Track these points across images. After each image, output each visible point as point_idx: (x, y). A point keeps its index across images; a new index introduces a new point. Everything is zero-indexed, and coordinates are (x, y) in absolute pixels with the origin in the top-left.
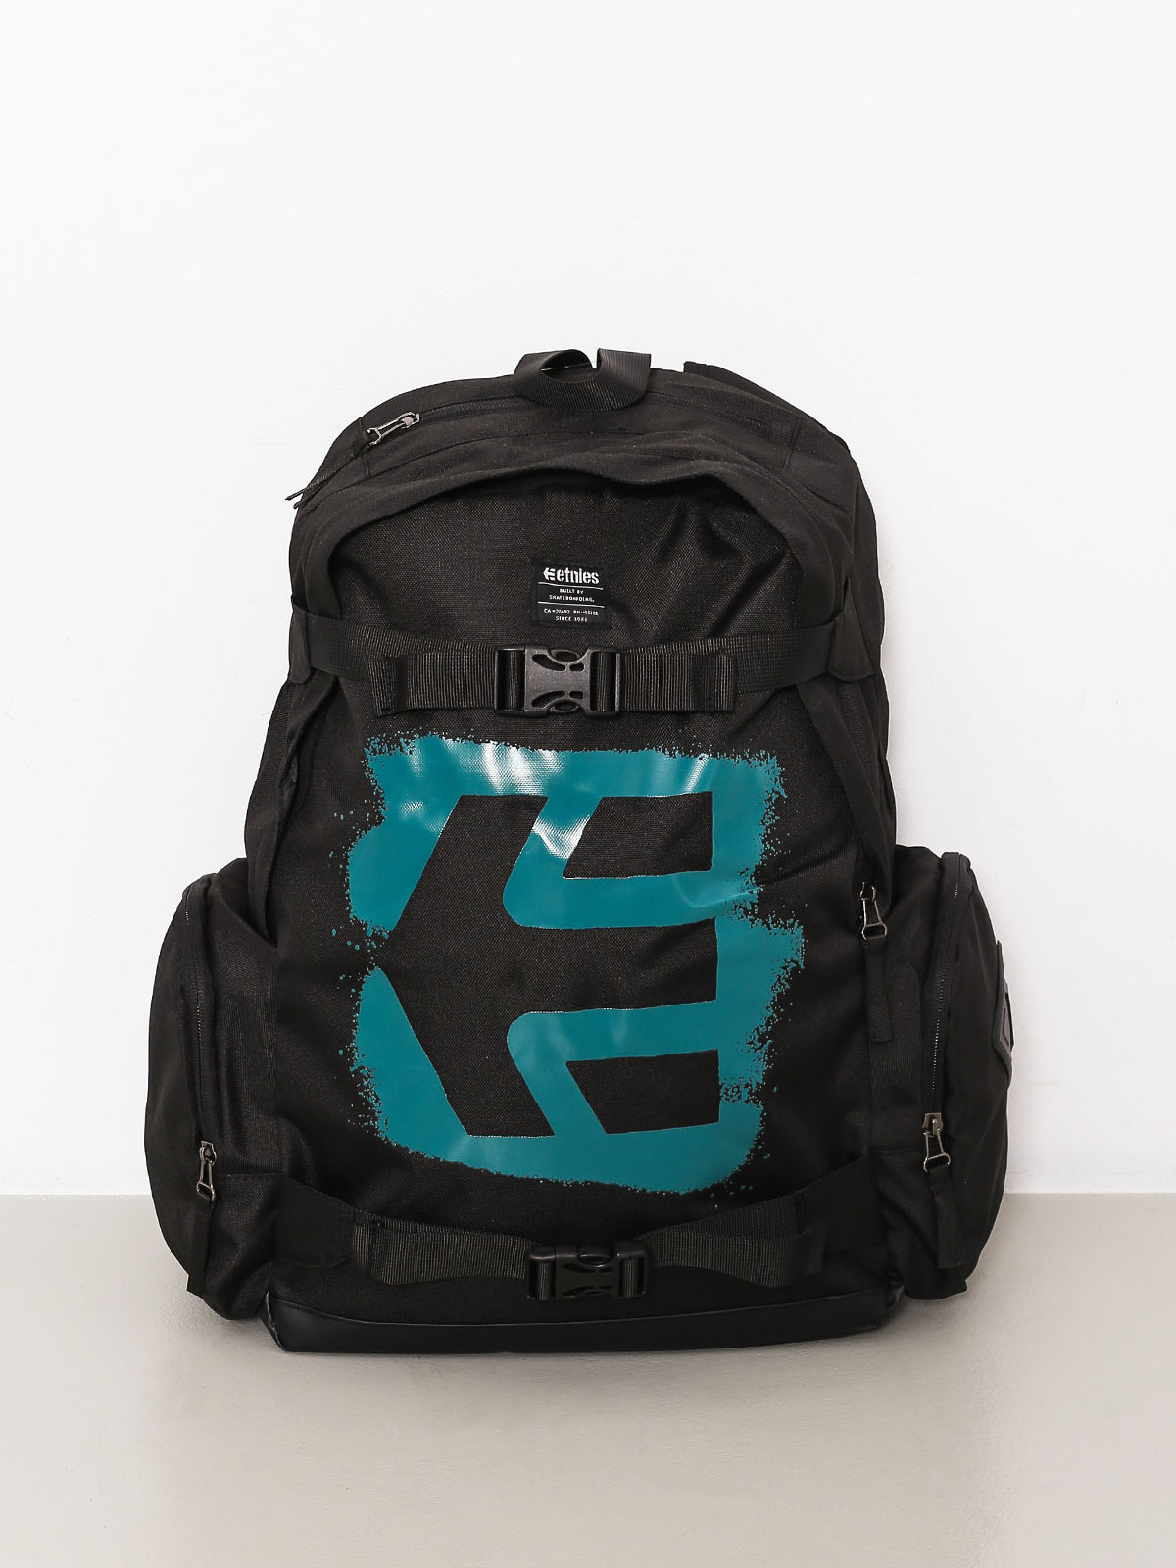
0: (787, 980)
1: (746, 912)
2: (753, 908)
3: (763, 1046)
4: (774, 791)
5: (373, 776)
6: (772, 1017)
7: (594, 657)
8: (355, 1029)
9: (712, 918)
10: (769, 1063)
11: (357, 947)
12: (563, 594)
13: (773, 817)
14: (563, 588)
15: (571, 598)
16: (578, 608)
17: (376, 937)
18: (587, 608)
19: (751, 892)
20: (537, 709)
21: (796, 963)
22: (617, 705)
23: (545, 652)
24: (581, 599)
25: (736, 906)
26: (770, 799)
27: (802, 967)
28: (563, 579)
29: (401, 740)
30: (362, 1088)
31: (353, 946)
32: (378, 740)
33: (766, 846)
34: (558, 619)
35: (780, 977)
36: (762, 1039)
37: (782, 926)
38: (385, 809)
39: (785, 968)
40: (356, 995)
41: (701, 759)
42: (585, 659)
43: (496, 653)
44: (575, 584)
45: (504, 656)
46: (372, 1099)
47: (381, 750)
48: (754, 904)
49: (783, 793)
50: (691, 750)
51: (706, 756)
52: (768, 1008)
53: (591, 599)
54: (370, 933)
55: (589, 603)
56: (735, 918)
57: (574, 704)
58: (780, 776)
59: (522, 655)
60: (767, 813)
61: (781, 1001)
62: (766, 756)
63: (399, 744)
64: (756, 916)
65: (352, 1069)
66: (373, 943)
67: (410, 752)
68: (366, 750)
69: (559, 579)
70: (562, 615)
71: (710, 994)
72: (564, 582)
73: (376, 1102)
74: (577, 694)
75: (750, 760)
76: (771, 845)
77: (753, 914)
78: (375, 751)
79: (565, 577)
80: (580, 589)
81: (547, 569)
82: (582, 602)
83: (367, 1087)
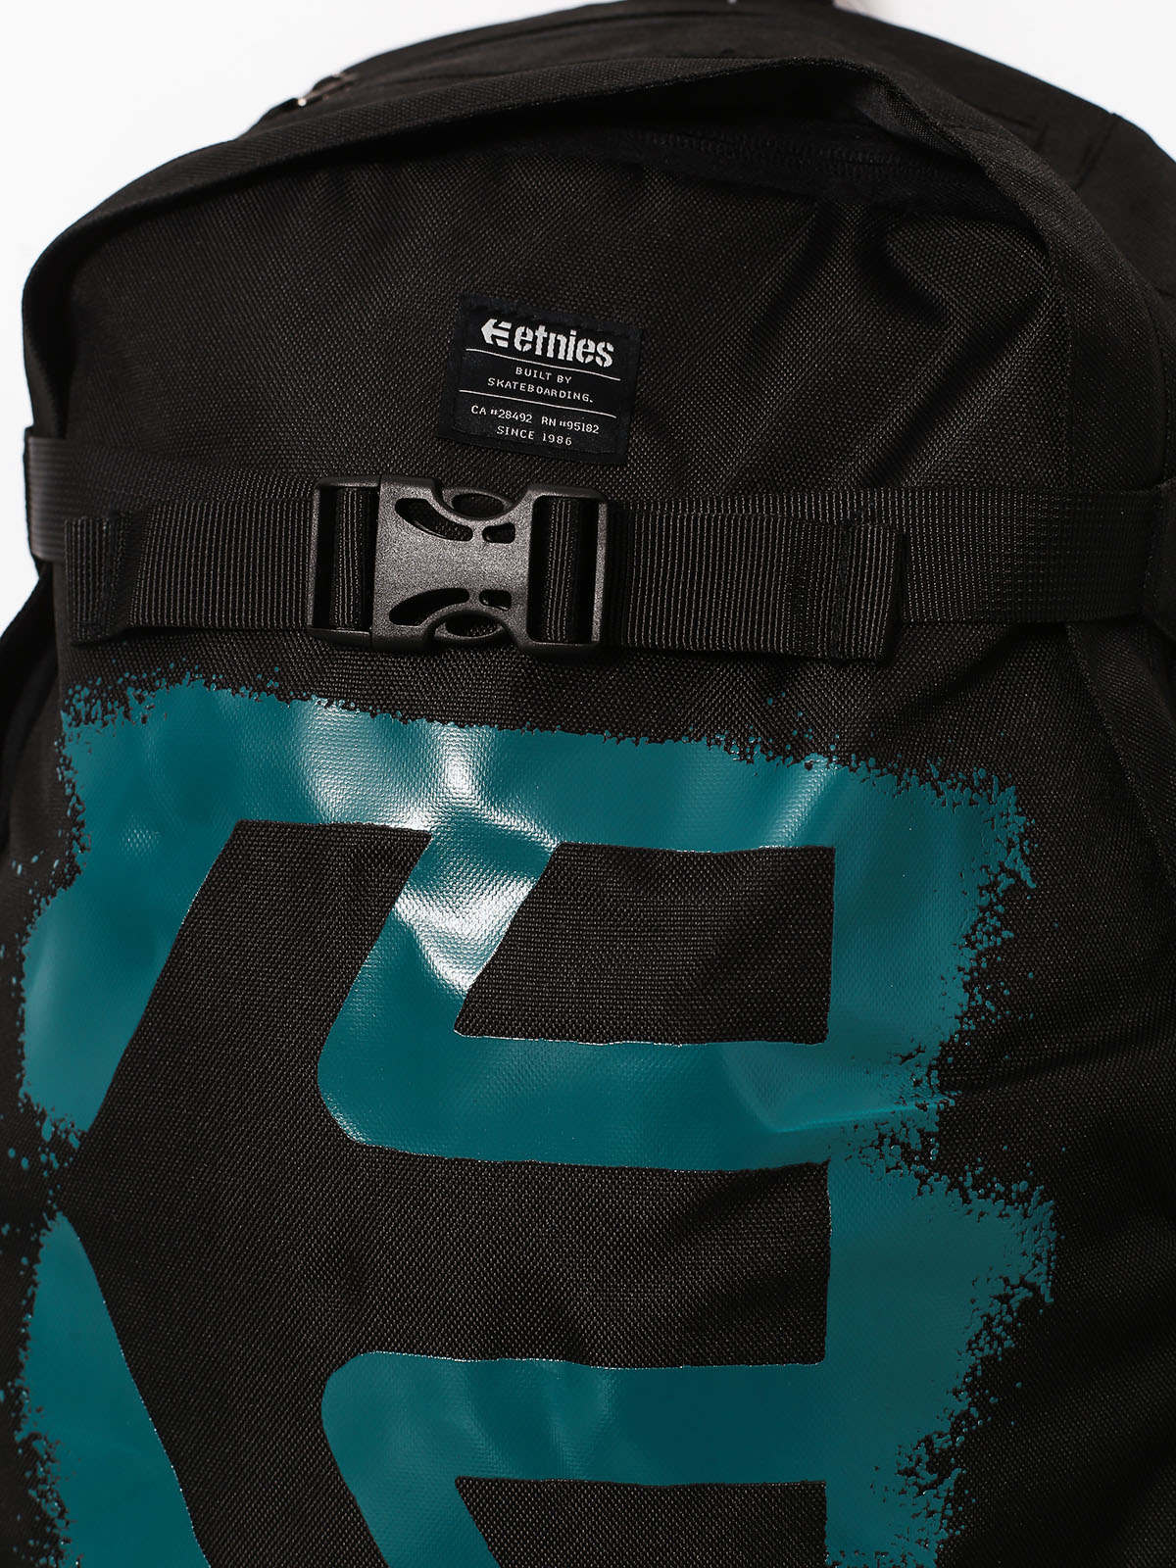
0: (1008, 1328)
1: (907, 1154)
2: (927, 1147)
3: (940, 1481)
4: (1003, 870)
5: (68, 774)
6: (966, 1415)
7: (541, 508)
8: (25, 1349)
9: (819, 1161)
10: (953, 1523)
11: (25, 1163)
12: (522, 379)
13: (997, 932)
14: (524, 366)
15: (540, 390)
16: (551, 413)
17: (58, 1144)
18: (575, 416)
19: (923, 1107)
20: (406, 630)
21: (1033, 1288)
22: (596, 628)
23: (425, 494)
24: (562, 394)
25: (882, 1137)
26: (991, 887)
27: (1049, 1300)
28: (527, 347)
29: (130, 692)
30: (35, 1482)
31: (18, 1159)
32: (86, 692)
33: (972, 997)
34: (501, 430)
35: (991, 1319)
36: (939, 1465)
37: (999, 1196)
38: (83, 849)
39: (1004, 1299)
40: (31, 1271)
41: (809, 767)
42: (521, 516)
43: (317, 494)
44: (555, 360)
45: (331, 496)
46: (51, 1508)
47: (88, 715)
48: (930, 1135)
49: (1025, 874)
50: (790, 748)
51: (823, 761)
52: (956, 1393)
53: (586, 398)
54: (47, 1132)
55: (580, 403)
56: (881, 1165)
57: (490, 621)
58: (1022, 837)
59: (371, 499)
60: (982, 920)
61: (987, 1380)
62: (986, 783)
63: (124, 702)
64: (933, 1167)
65: (19, 1437)
66: (52, 1156)
67: (144, 720)
68: (63, 714)
69: (518, 346)
70: (512, 424)
71: (810, 1348)
72: (531, 354)
73: (61, 1515)
74: (498, 597)
75: (942, 786)
76: (986, 996)
77: (925, 1161)
78: (77, 720)
79: (534, 343)
80: (565, 373)
81: (493, 321)
82: (565, 402)
83: (44, 1481)
